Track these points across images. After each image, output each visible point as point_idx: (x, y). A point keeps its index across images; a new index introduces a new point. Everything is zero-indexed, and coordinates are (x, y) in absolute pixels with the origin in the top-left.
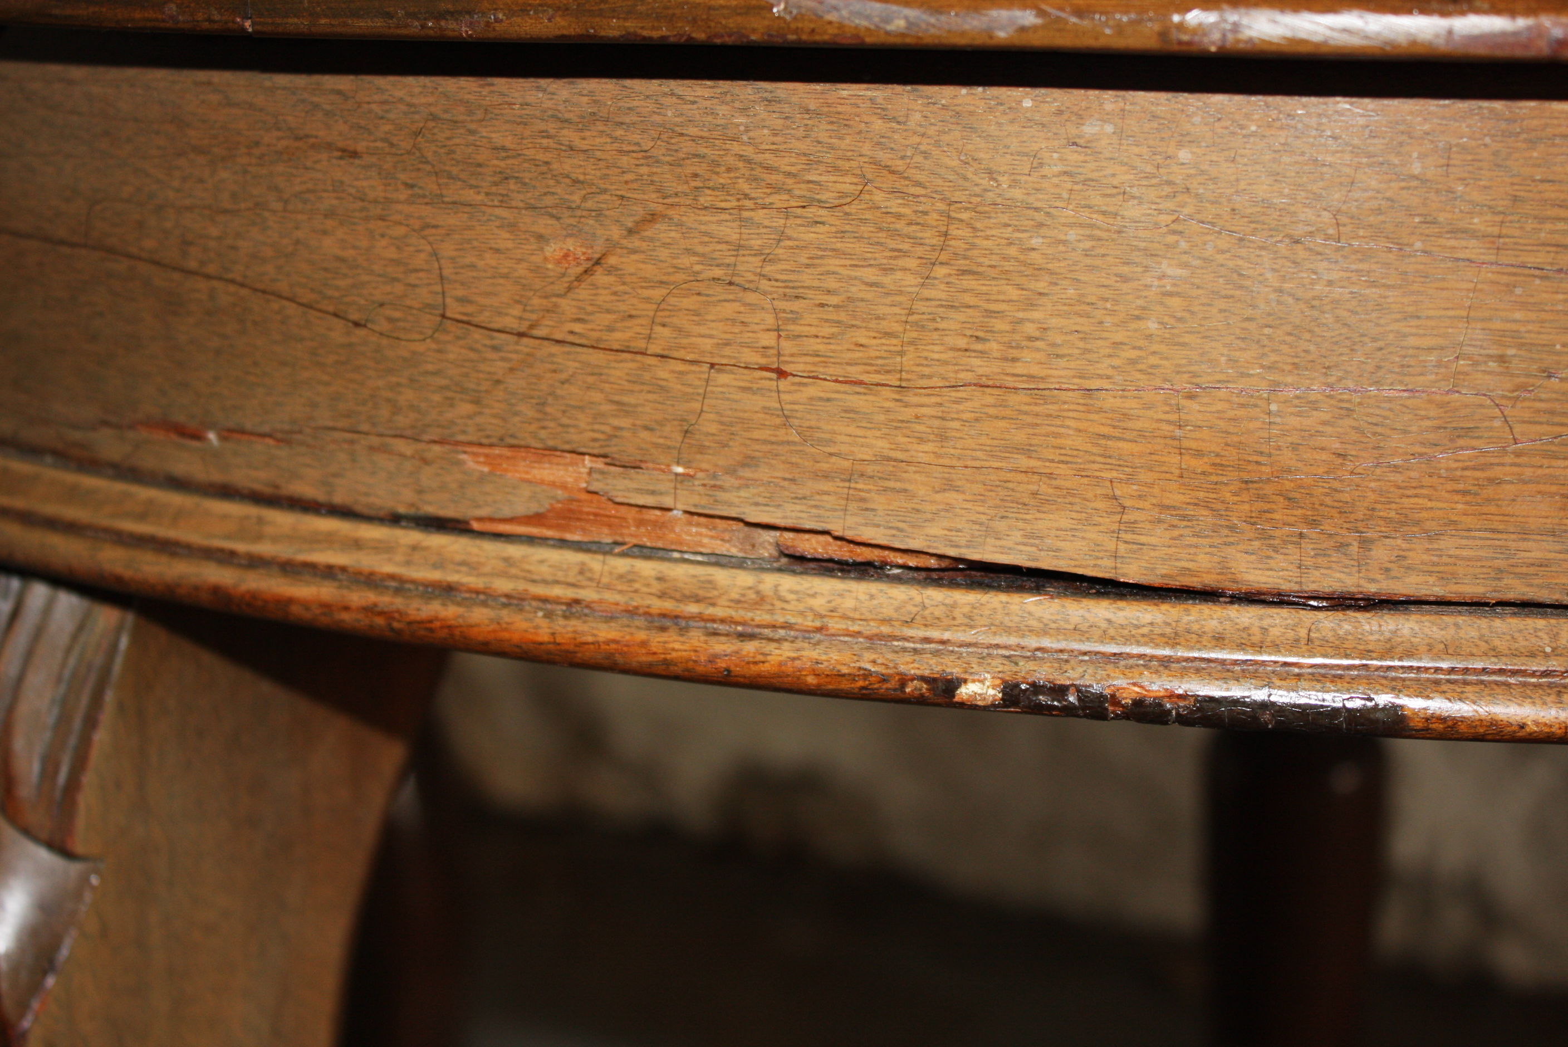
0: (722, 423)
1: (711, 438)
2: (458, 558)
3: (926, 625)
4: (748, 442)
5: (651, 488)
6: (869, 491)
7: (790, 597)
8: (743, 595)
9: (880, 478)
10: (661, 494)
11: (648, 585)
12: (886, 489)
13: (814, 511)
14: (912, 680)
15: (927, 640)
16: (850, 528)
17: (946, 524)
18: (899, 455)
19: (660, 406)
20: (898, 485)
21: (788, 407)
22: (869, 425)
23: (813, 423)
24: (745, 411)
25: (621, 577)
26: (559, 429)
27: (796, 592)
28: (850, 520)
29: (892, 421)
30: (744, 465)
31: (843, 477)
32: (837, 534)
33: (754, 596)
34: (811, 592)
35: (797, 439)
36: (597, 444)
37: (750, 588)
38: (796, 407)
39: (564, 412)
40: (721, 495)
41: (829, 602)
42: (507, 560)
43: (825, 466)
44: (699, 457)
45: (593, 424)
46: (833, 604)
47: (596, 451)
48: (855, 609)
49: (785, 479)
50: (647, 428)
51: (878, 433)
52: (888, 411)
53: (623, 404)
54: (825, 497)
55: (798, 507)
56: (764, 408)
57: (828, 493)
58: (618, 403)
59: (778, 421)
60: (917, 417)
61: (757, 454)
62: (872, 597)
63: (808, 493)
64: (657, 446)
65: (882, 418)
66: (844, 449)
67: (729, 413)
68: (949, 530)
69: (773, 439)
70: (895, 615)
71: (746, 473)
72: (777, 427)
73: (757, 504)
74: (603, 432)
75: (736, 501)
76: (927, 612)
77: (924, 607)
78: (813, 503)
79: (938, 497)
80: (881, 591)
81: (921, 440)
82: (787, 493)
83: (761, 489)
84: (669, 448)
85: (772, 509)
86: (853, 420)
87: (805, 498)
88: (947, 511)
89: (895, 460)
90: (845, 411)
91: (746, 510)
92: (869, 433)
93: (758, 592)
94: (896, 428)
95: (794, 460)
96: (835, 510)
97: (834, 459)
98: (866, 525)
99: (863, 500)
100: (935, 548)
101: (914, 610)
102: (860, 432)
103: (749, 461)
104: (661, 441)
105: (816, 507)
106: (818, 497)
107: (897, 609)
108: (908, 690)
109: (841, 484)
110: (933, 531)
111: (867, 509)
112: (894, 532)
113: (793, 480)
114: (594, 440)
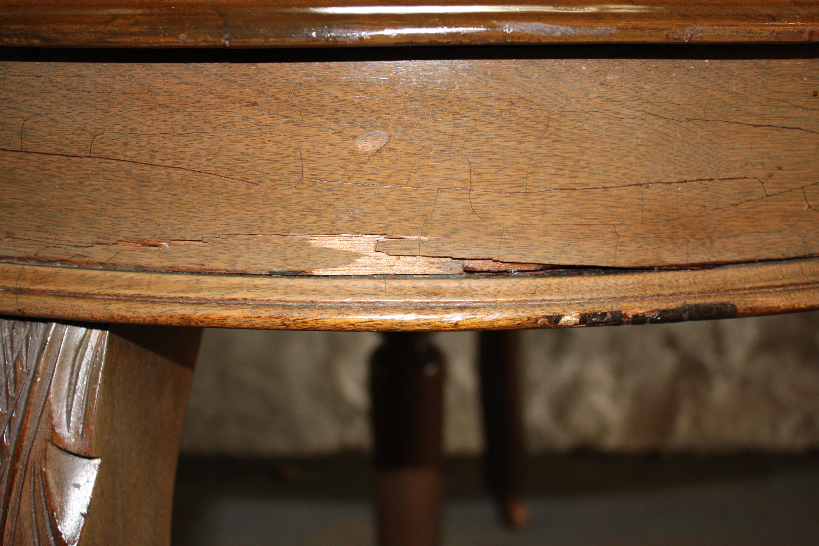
0: (443, 215)
1: (437, 222)
2: (311, 288)
3: (541, 294)
4: (455, 222)
5: (408, 247)
6: (510, 239)
7: (477, 289)
8: (456, 290)
9: (516, 233)
10: (413, 249)
11: (410, 291)
12: (518, 237)
13: (485, 250)
14: (541, 318)
15: (544, 300)
16: (501, 256)
17: (544, 250)
18: (524, 222)
19: (413, 210)
20: (524, 235)
21: (475, 205)
22: (511, 210)
23: (486, 212)
24: (454, 209)
25: (396, 288)
26: (362, 224)
27: (480, 287)
28: (502, 253)
29: (522, 207)
30: (452, 233)
31: (499, 234)
32: (495, 259)
33: (461, 290)
34: (486, 286)
35: (478, 219)
36: (380, 230)
37: (458, 287)
38: (478, 205)
39: (364, 216)
40: (441, 247)
41: (496, 289)
42: (336, 287)
43: (491, 230)
44: (431, 231)
45: (379, 220)
46: (498, 290)
47: (380, 233)
48: (508, 291)
49: (472, 237)
50: (405, 220)
51: (515, 214)
52: (519, 203)
53: (395, 210)
54: (491, 244)
55: (478, 249)
56: (463, 206)
57: (491, 242)
58: (392, 210)
59: (469, 212)
60: (533, 205)
61: (459, 227)
62: (514, 285)
63: (483, 242)
64: (411, 227)
65: (517, 206)
66: (499, 222)
67: (447, 210)
68: (545, 253)
69: (467, 220)
70: (526, 291)
71: (454, 236)
72: (469, 215)
73: (458, 250)
74: (384, 224)
75: (449, 249)
76: (540, 289)
77: (538, 287)
78: (485, 246)
79: (541, 239)
80: (517, 282)
81: (534, 215)
82: (473, 243)
83: (461, 242)
84: (417, 228)
85: (465, 251)
86: (504, 208)
87: (481, 245)
88: (545, 244)
89: (523, 224)
90: (501, 205)
91: (453, 253)
92: (511, 214)
93: (462, 288)
94: (524, 210)
95: (476, 228)
96: (495, 249)
97: (495, 226)
98: (509, 254)
99: (507, 243)
100: (540, 261)
101: (534, 288)
102: (507, 214)
103: (455, 231)
104: (413, 225)
105: (486, 248)
106: (487, 244)
107: (526, 289)
108: (539, 322)
109: (498, 237)
110: (538, 254)
111: (509, 247)
112: (521, 256)
113: (476, 237)
114: (380, 228)
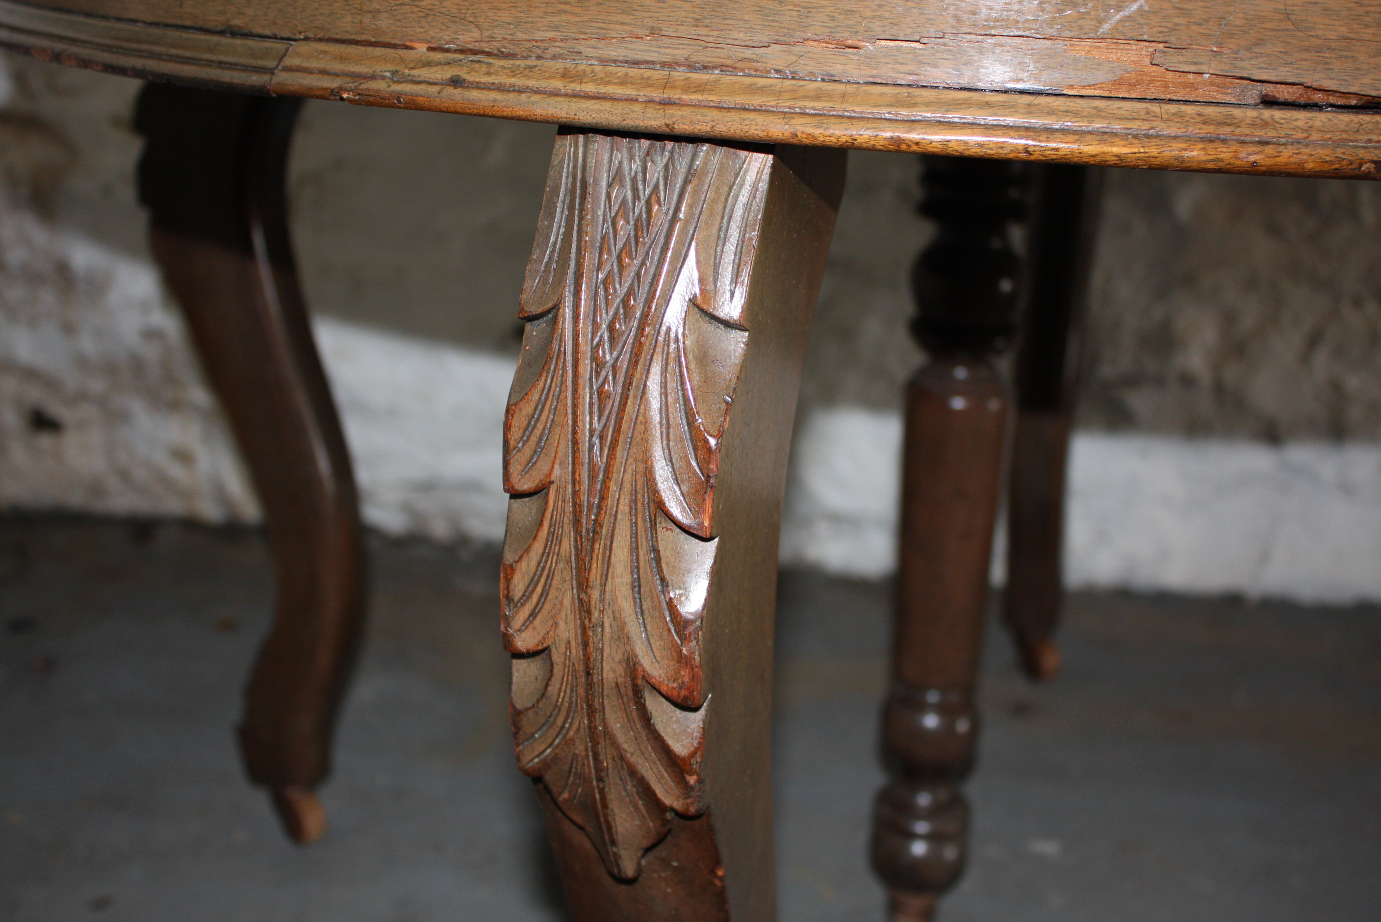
0: (1247, 19)
1: (1238, 28)
2: (1062, 109)
3: (1367, 133)
4: (1261, 30)
5: (1195, 60)
6: (1331, 58)
7: (1282, 121)
8: (1254, 121)
9: (1339, 50)
10: (1201, 64)
11: (1193, 118)
12: (1341, 57)
13: (1296, 71)
14: (1367, 163)
15: (1370, 141)
16: (1316, 81)
17: (1373, 77)
18: (1352, 36)
19: (1207, 10)
20: (1349, 54)
21: (1290, 8)
22: (1337, 18)
23: (1303, 18)
24: (1262, 11)
25: (1174, 114)
26: (1138, 26)
27: (1285, 119)
28: (1317, 76)
29: (1351, 15)
30: (1256, 44)
31: (1317, 50)
32: (1307, 85)
33: (1260, 122)
34: (1293, 118)
35: (1292, 28)
36: (1161, 35)
37: (1256, 118)
38: (1295, 8)
39: (1142, 15)
40: (1238, 64)
41: (1306, 123)
42: (1095, 108)
43: (1307, 44)
44: (1228, 40)
45: (1161, 22)
46: (1309, 124)
47: (1160, 40)
48: (1323, 126)
49: (1281, 52)
50: (1196, 24)
51: (1342, 23)
52: (1349, 9)
53: (1184, 9)
54: (1304, 63)
55: (1287, 69)
56: (1275, 9)
57: (1306, 60)
58: (1180, 9)
59: (1282, 17)
60: (1367, 13)
61: (1266, 37)
62: (1330, 120)
63: (1294, 60)
64: (1202, 34)
65: (1346, 13)
66: (1320, 33)
67: (1252, 12)
68: (1375, 80)
69: (1277, 28)
70: (1347, 129)
71: (1257, 49)
72: (1281, 21)
73: (1261, 68)
74: (1166, 27)
75: (1248, 67)
76: (1364, 127)
77: (1361, 125)
78: (1296, 66)
79: (1372, 60)
80: (1334, 117)
81: (1367, 26)
82: (1280, 61)
83: (1265, 59)
84: (1210, 35)
85: (1270, 71)
86: (1329, 15)
87: (1291, 63)
88: (1375, 68)
89: (1350, 39)
90: (1325, 10)
91: (1254, 72)
92: (1337, 23)
93: (1262, 120)
94: (1354, 19)
95: (1288, 40)
96: (1309, 70)
97: (1313, 39)
98: (1326, 79)
99: (1326, 63)
100: (1365, 91)
101: (1357, 126)
102: (1332, 23)
103: (1260, 42)
104: (1205, 31)
105: (1297, 68)
106: (1299, 63)
107: (1347, 126)
108: (1363, 169)
109: (1315, 54)
110: (1364, 81)
111: (1328, 69)
112: (1342, 82)
113: (1286, 53)
114: (1161, 32)
